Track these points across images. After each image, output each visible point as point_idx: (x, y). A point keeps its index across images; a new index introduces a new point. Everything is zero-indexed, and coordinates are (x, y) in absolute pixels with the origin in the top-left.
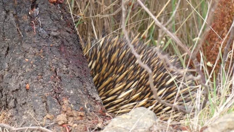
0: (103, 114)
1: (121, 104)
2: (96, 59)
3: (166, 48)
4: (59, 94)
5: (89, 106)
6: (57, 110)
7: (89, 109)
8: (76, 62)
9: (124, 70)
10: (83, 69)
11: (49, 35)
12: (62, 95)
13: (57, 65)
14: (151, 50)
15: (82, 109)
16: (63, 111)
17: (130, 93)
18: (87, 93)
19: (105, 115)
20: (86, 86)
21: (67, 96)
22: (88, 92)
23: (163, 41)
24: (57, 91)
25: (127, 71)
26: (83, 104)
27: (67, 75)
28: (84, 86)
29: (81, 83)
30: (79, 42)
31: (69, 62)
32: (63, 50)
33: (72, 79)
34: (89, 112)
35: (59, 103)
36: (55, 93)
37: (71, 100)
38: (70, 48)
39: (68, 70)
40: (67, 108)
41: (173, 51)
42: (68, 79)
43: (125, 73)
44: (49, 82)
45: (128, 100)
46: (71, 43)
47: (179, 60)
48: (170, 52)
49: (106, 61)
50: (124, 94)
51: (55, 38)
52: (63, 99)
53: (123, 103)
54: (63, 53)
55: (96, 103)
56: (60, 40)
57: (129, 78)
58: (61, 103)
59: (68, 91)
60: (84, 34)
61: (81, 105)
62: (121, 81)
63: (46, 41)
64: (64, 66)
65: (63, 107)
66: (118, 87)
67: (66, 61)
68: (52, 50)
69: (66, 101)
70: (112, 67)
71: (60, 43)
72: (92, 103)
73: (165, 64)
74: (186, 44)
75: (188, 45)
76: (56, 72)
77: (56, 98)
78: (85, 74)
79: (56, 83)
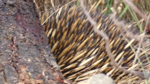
0: (62, 81)
1: (82, 71)
2: (56, 27)
3: (124, 14)
4: (17, 62)
5: (47, 73)
6: (15, 78)
7: (47, 77)
8: (33, 30)
9: (84, 38)
10: (40, 37)
11: (5, 4)
12: (20, 63)
13: (14, 33)
14: (107, 18)
15: (40, 77)
16: (21, 80)
17: (92, 60)
18: (45, 62)
19: (64, 82)
20: (44, 54)
21: (25, 64)
22: (45, 60)
23: (120, 7)
24: (15, 60)
25: (87, 39)
26: (41, 72)
27: (24, 43)
28: (42, 54)
29: (39, 51)
30: (35, 10)
31: (26, 30)
32: (19, 18)
33: (29, 47)
34: (47, 80)
35: (17, 71)
36: (13, 61)
37: (29, 68)
38: (27, 17)
39: (24, 38)
40: (25, 76)
41: (131, 17)
42: (25, 47)
43: (85, 41)
44: (6, 51)
45: (90, 67)
46: (28, 11)
47: (137, 26)
48: (128, 18)
49: (66, 30)
50: (85, 62)
51: (11, 7)
52: (21, 67)
53: (84, 70)
54: (19, 21)
55: (54, 71)
56: (15, 8)
57: (89, 46)
58: (19, 71)
59: (25, 60)
60: (41, 2)
61: (39, 73)
62: (82, 49)
63: (3, 10)
64: (21, 34)
65: (21, 75)
66: (79, 55)
67: (23, 29)
68: (8, 18)
69: (23, 70)
70: (72, 35)
71: (16, 12)
72: (50, 71)
73: (121, 31)
74: (144, 10)
75: (145, 11)
76: (12, 40)
77: (14, 67)
78: (42, 42)
79: (14, 52)
